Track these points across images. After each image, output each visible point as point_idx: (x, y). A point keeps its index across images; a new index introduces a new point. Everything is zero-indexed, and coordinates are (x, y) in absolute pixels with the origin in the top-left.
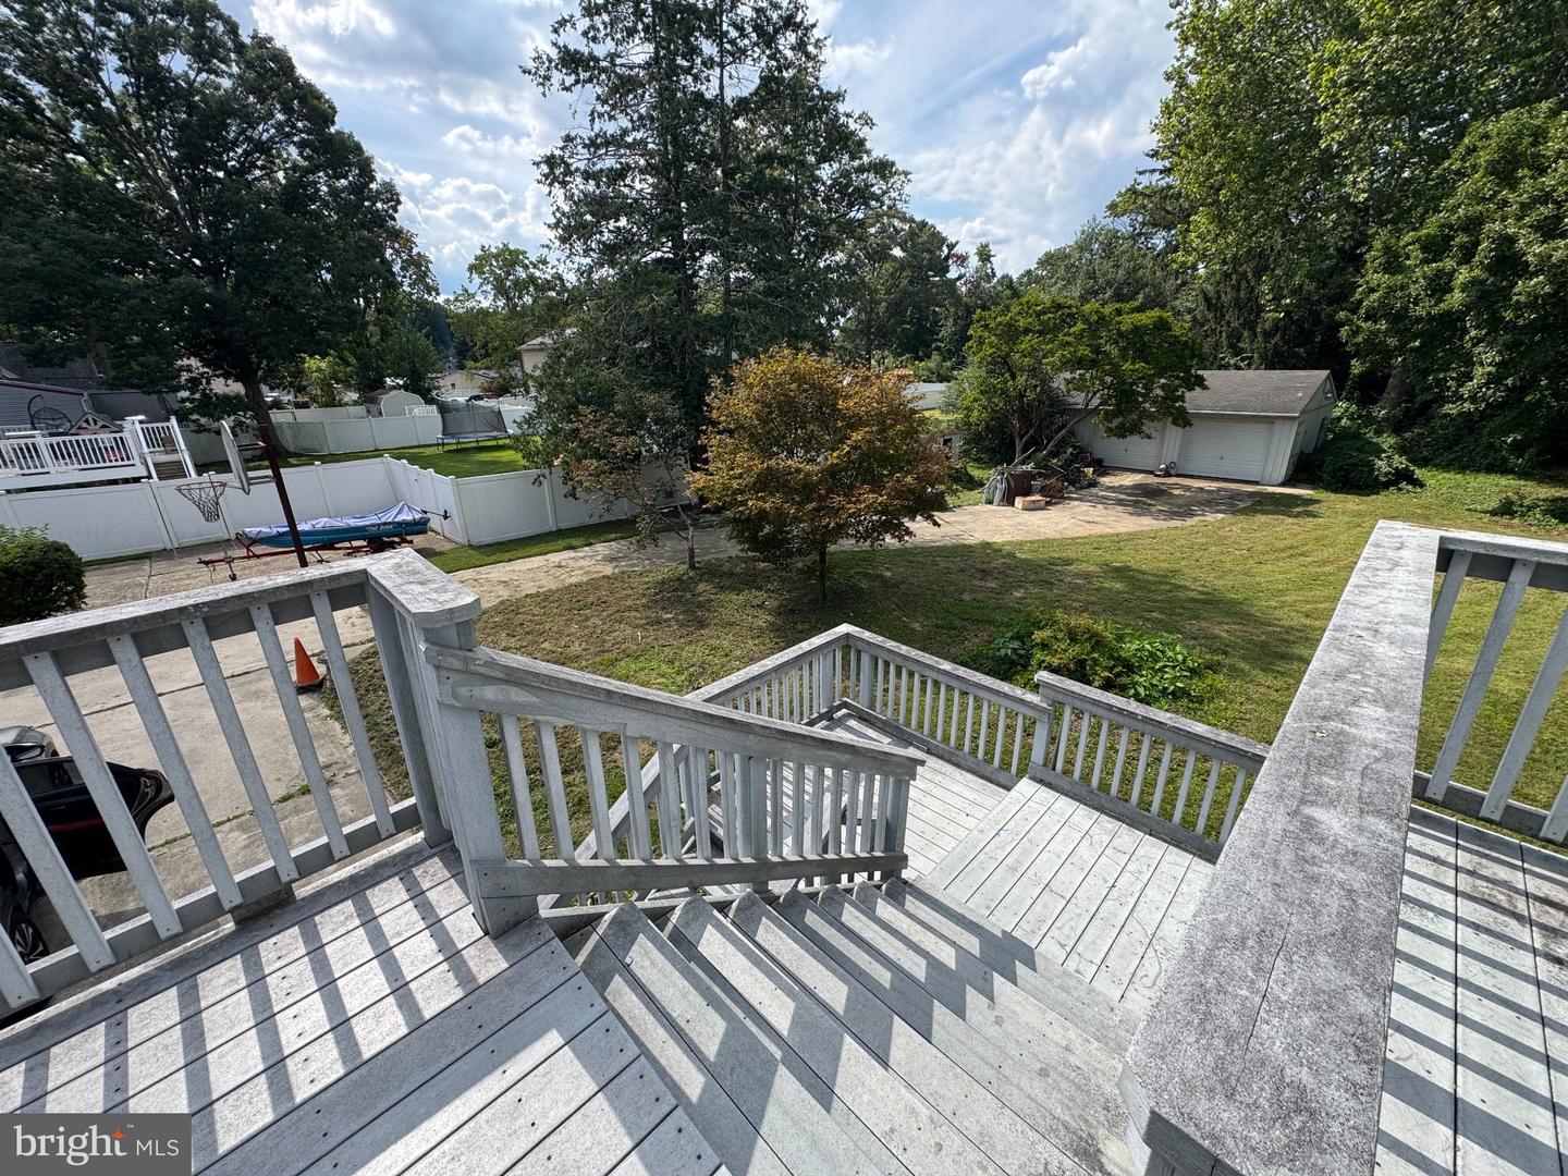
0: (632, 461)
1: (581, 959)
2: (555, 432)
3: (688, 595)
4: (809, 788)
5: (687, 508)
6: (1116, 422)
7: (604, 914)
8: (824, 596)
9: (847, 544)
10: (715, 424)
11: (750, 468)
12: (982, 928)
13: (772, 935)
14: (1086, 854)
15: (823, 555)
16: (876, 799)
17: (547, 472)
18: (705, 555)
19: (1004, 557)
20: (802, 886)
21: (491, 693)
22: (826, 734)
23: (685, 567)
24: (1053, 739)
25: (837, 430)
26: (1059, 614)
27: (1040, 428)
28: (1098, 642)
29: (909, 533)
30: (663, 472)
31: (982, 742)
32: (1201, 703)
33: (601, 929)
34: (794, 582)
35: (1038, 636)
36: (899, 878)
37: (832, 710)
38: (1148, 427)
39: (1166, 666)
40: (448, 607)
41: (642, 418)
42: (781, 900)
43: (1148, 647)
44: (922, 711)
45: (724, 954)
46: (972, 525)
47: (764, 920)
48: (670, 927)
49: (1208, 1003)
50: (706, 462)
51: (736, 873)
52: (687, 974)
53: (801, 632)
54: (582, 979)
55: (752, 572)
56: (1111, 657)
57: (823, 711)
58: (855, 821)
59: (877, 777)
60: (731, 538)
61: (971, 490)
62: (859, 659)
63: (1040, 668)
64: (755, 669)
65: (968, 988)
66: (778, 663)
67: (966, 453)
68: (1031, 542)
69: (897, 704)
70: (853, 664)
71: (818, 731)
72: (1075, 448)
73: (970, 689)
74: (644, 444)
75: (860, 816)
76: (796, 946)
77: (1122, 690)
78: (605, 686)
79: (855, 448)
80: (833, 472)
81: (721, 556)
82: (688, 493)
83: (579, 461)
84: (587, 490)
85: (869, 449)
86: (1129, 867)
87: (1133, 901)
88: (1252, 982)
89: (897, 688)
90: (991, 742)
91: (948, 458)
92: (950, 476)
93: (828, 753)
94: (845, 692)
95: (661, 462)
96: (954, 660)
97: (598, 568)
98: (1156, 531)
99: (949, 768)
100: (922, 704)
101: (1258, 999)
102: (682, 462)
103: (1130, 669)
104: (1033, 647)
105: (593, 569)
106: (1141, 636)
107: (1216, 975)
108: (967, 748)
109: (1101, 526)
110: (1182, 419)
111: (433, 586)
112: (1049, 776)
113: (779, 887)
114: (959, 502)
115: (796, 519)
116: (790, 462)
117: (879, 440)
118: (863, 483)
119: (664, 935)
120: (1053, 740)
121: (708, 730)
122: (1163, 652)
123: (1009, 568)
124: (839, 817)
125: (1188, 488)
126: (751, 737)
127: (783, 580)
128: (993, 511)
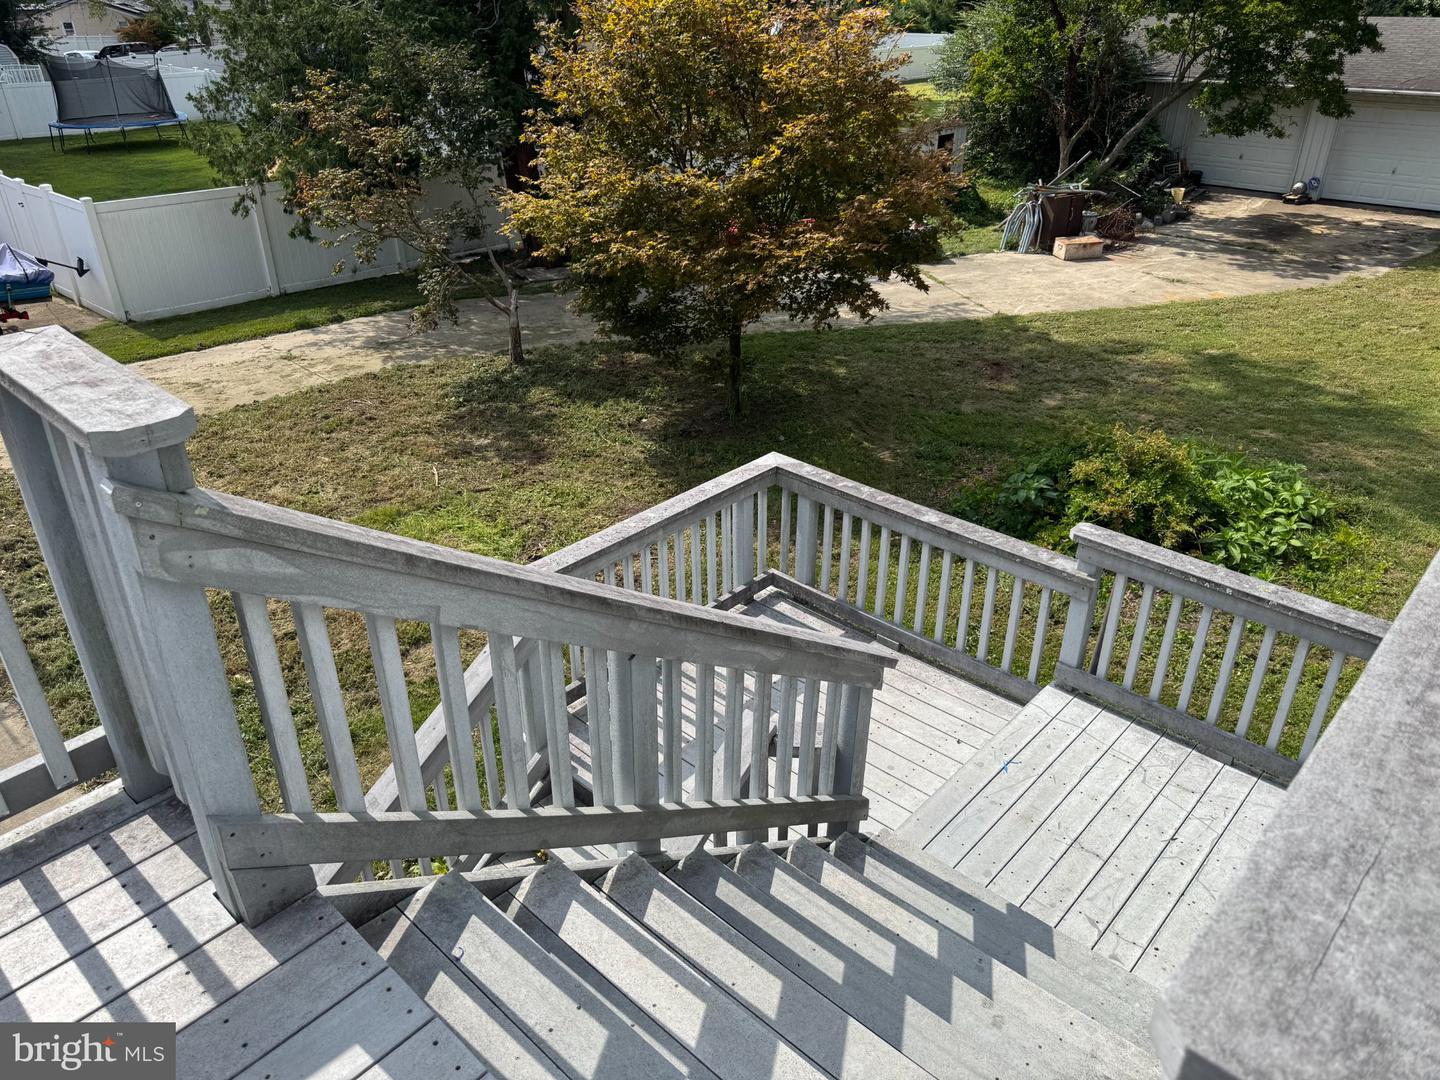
0: (406, 172)
1: (386, 950)
2: (266, 117)
3: (514, 407)
4: (720, 706)
5: (505, 255)
6: (1229, 106)
7: (414, 891)
8: (738, 409)
9: (774, 320)
10: (550, 105)
11: (612, 187)
12: (977, 901)
13: (665, 913)
14: (1136, 795)
15: (736, 339)
16: (821, 719)
17: (255, 190)
18: (539, 339)
19: (1031, 340)
20: (709, 847)
21: (221, 559)
22: (747, 621)
23: (506, 359)
24: (1096, 628)
25: (759, 120)
26: (1118, 433)
27: (1101, 115)
28: (1174, 478)
29: (878, 302)
30: (460, 193)
31: (983, 635)
32: (1325, 571)
33: (413, 909)
34: (689, 385)
35: (1081, 469)
36: (855, 833)
37: (753, 587)
38: (1279, 116)
39: (1277, 514)
40: (144, 421)
41: (420, 92)
42: (680, 866)
43: (1251, 484)
44: (891, 588)
45: (599, 942)
46: (982, 287)
47: (656, 893)
48: (515, 906)
49: (1270, 931)
50: (534, 173)
51: (613, 827)
52: (544, 967)
53: (701, 467)
54: (391, 977)
55: (618, 368)
56: (1193, 500)
57: (739, 589)
58: (790, 752)
59: (824, 685)
60: (582, 311)
61: (982, 225)
62: (794, 510)
63: (1080, 518)
64: (631, 525)
65: (956, 981)
66: (667, 515)
67: (974, 161)
68: (1077, 315)
69: (853, 578)
70: (785, 516)
71: (735, 616)
72: (1157, 152)
73: (968, 553)
74: (425, 140)
75: (797, 742)
76: (704, 929)
77: (1206, 552)
78: (403, 549)
79: (790, 150)
80: (751, 195)
81: (567, 341)
82: (506, 229)
83: (312, 170)
84: (330, 223)
85: (814, 152)
86: (1198, 812)
87: (1200, 858)
88: (1330, 905)
89: (853, 554)
90: (997, 635)
91: (946, 169)
92: (948, 202)
93: (749, 648)
94: (771, 561)
95: (455, 175)
96: (943, 509)
97: (356, 360)
98: (1279, 296)
99: (932, 673)
100: (891, 577)
101: (1334, 925)
102: (493, 173)
103: (1221, 518)
104: (1070, 486)
105: (346, 362)
106: (1242, 467)
107: (1285, 899)
108: (960, 643)
109: (1189, 288)
110: (1337, 103)
111: (111, 389)
112: (1085, 683)
113: (677, 848)
114: (961, 247)
115: (691, 277)
116: (678, 177)
117: (832, 137)
118: (803, 213)
119: (509, 916)
120: (1095, 630)
121: (568, 616)
122: (1274, 493)
123: (1039, 359)
124: (766, 743)
125: (1336, 223)
126: (633, 625)
127: (669, 381)
128: (1017, 262)
